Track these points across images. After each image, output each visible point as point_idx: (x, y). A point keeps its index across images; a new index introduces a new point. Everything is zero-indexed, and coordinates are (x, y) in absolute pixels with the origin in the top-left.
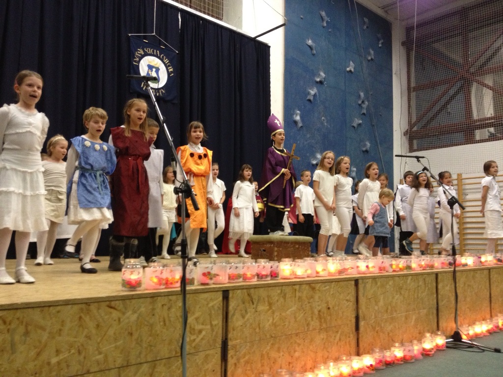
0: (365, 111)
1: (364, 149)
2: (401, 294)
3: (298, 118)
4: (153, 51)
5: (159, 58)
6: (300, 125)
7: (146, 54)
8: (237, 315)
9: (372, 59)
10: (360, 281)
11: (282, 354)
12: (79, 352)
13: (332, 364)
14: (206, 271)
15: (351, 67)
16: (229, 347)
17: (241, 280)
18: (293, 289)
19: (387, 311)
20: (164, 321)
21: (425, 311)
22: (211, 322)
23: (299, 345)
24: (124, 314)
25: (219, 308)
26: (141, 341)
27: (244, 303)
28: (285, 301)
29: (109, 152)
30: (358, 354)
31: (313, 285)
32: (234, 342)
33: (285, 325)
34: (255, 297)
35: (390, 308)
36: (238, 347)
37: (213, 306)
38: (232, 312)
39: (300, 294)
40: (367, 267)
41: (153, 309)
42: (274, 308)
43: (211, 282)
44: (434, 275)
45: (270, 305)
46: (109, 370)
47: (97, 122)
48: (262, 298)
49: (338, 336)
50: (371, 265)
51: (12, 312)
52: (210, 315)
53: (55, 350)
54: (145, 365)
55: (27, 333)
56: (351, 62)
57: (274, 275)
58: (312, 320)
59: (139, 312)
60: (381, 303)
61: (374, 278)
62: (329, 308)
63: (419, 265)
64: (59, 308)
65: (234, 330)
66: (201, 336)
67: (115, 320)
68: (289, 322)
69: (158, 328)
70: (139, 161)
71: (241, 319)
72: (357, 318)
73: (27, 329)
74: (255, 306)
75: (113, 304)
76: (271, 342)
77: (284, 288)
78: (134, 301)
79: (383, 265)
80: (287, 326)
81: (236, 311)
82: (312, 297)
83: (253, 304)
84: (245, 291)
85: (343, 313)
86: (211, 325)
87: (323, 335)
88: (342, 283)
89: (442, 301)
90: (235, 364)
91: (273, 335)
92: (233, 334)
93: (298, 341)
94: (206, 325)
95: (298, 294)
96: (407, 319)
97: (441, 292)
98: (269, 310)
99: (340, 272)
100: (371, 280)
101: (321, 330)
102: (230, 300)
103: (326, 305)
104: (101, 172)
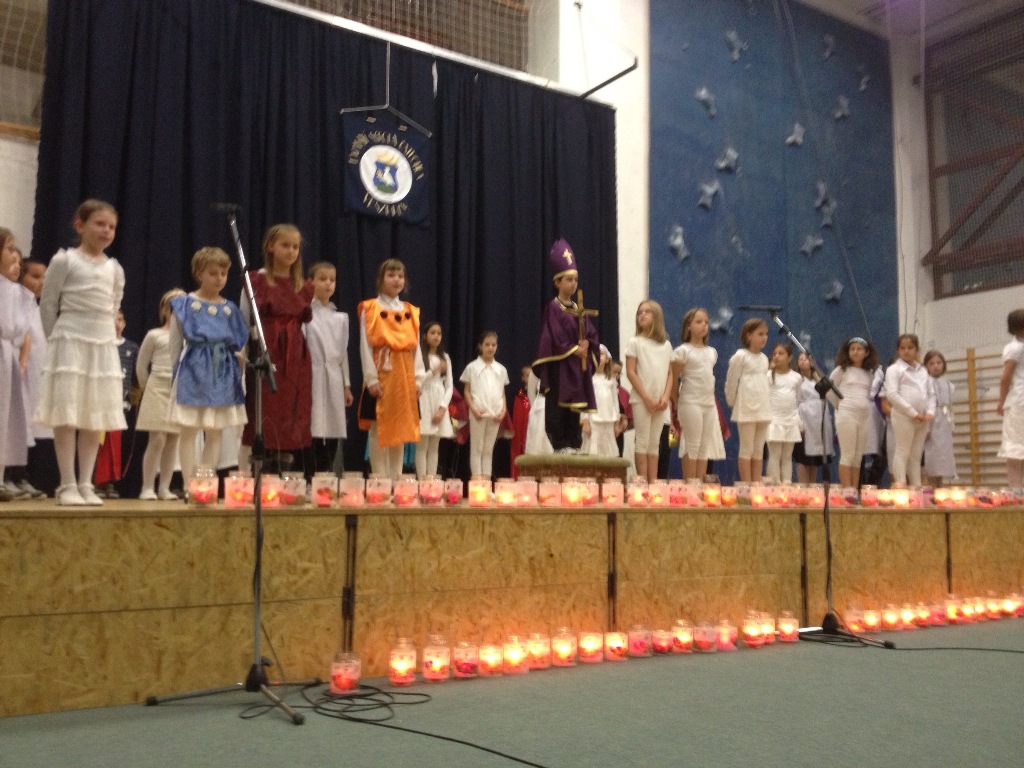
0: (827, 220)
1: (829, 296)
2: (712, 543)
3: (678, 241)
4: (386, 137)
5: (397, 147)
6: (683, 254)
7: (372, 144)
8: (372, 552)
9: (843, 117)
10: (619, 517)
11: (455, 617)
12: (114, 582)
14: (323, 487)
15: (797, 135)
16: (357, 598)
17: (389, 502)
18: (478, 521)
19: (679, 569)
20: (245, 552)
21: (772, 577)
22: (324, 559)
23: (489, 607)
24: (181, 536)
25: (340, 540)
26: (208, 575)
27: (384, 535)
28: (463, 538)
29: (235, 316)
31: (520, 517)
33: (462, 575)
34: (405, 530)
35: (686, 564)
36: (373, 599)
37: (328, 537)
38: (363, 548)
39: (493, 530)
40: (645, 495)
41: (227, 534)
42: (439, 547)
43: (332, 503)
44: (797, 517)
45: (433, 542)
46: (158, 609)
47: (214, 272)
48: (418, 532)
49: (570, 602)
51: (21, 521)
52: (323, 549)
53: (80, 575)
54: (214, 609)
55: (41, 551)
56: (797, 127)
57: (452, 499)
58: (516, 571)
59: (203, 535)
60: (667, 555)
61: (652, 514)
62: (551, 555)
65: (365, 573)
67: (167, 544)
68: (471, 571)
69: (236, 560)
70: (290, 326)
71: (380, 558)
72: (612, 579)
73: (41, 545)
74: (404, 541)
75: (164, 521)
76: (435, 598)
77: (461, 518)
78: (195, 520)
79: (683, 494)
80: (465, 576)
81: (370, 547)
82: (517, 536)
83: (401, 537)
84: (387, 518)
85: (580, 565)
86: (325, 563)
87: (539, 597)
88: (581, 518)
89: (817, 563)
90: (368, 625)
91: (439, 588)
92: (364, 581)
93: (487, 601)
94: (316, 562)
95: (488, 529)
96: (726, 587)
98: (429, 550)
99: (586, 502)
100: (643, 516)
101: (533, 588)
102: (359, 529)
103: (545, 549)
104: (223, 345)
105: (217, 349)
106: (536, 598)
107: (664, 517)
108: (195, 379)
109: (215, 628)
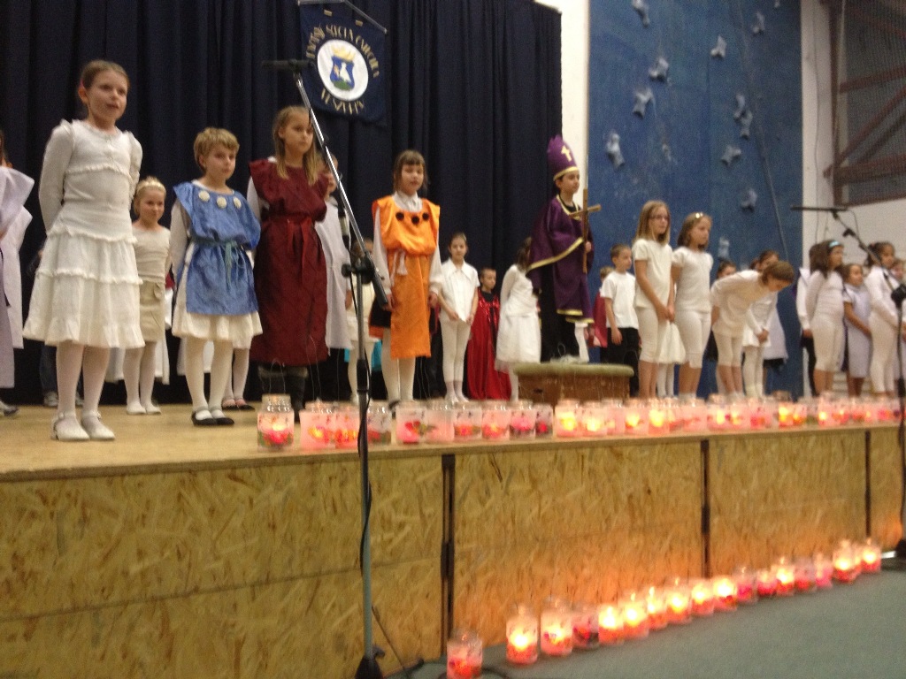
0: (746, 132)
1: (745, 204)
2: (794, 467)
3: (615, 148)
4: (342, 32)
5: (353, 43)
6: (619, 160)
7: (329, 37)
8: (471, 498)
9: (761, 32)
10: (712, 444)
11: (557, 570)
12: (180, 556)
13: (652, 590)
14: (412, 419)
15: (720, 48)
16: (456, 555)
17: (480, 436)
18: (579, 455)
19: (765, 499)
20: (334, 506)
21: (843, 501)
22: (421, 511)
23: (590, 556)
24: (259, 490)
25: (436, 486)
26: (293, 539)
27: (483, 477)
28: (563, 476)
29: (245, 210)
30: (707, 574)
32: (466, 547)
33: (563, 519)
34: (505, 469)
35: (771, 493)
36: (473, 555)
37: (424, 482)
38: (461, 493)
39: (592, 465)
40: (728, 417)
41: (313, 484)
42: (540, 488)
43: (422, 439)
44: (862, 436)
45: (534, 482)
46: (234, 587)
47: (220, 156)
48: (518, 471)
49: (667, 542)
50: (734, 415)
51: (57, 483)
52: (420, 496)
53: (135, 551)
54: (300, 582)
55: (85, 520)
56: (720, 40)
57: (543, 429)
58: (616, 510)
59: (286, 489)
60: (754, 484)
61: (741, 439)
62: (649, 492)
63: (833, 415)
64: (140, 478)
65: (464, 524)
66: (402, 535)
67: (243, 502)
69: (323, 517)
70: (304, 225)
71: (479, 505)
72: (706, 512)
73: (84, 514)
74: (504, 483)
75: (239, 473)
76: (537, 548)
77: (560, 452)
78: (276, 469)
79: (761, 414)
81: (469, 492)
82: (615, 470)
83: (501, 479)
84: (486, 456)
85: (676, 501)
86: (422, 515)
87: (637, 540)
88: (675, 447)
89: (878, 483)
90: (469, 587)
91: (540, 538)
92: (463, 534)
93: (588, 549)
94: (412, 514)
95: (587, 464)
96: (805, 515)
97: (875, 466)
98: (530, 492)
99: (673, 427)
100: (733, 442)
101: (632, 530)
102: (457, 471)
103: (642, 486)
104: (235, 244)
105: (229, 247)
106: (635, 541)
107: (751, 442)
108: (207, 283)
109: (301, 606)
